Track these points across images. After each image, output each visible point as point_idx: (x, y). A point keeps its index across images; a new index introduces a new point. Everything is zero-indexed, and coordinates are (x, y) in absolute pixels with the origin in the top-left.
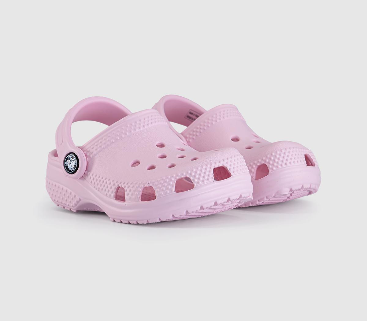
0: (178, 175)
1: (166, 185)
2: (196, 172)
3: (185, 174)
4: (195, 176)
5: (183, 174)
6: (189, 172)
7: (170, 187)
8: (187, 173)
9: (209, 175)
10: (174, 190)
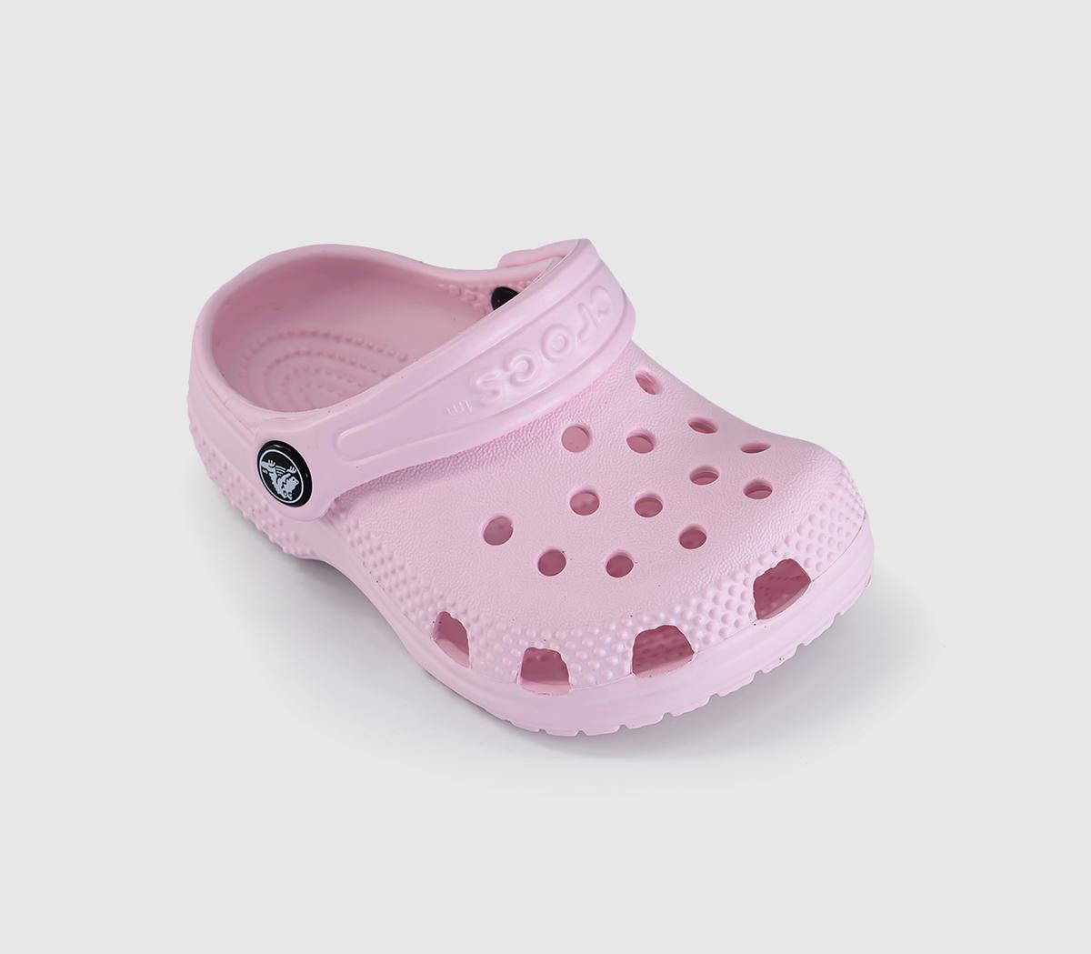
0: (640, 623)
1: (603, 652)
2: (699, 608)
3: (662, 616)
4: (695, 621)
5: (656, 619)
6: (678, 609)
7: (615, 661)
8: (671, 611)
9: (739, 610)
10: (628, 666)
